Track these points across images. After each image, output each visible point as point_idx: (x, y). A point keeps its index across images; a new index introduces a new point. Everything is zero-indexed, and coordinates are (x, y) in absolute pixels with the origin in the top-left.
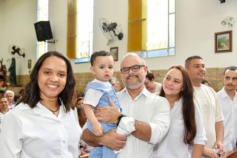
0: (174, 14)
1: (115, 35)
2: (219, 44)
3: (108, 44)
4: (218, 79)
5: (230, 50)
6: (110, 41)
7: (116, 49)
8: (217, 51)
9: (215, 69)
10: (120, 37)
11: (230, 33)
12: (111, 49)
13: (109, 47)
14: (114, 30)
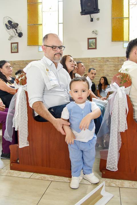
0: (62, 24)
1: (17, 33)
2: (90, 44)
4: (89, 64)
5: (96, 48)
6: (12, 37)
7: (17, 44)
8: (89, 49)
9: (88, 58)
10: (20, 35)
11: (95, 38)
12: (12, 43)
13: (10, 42)
14: (16, 28)
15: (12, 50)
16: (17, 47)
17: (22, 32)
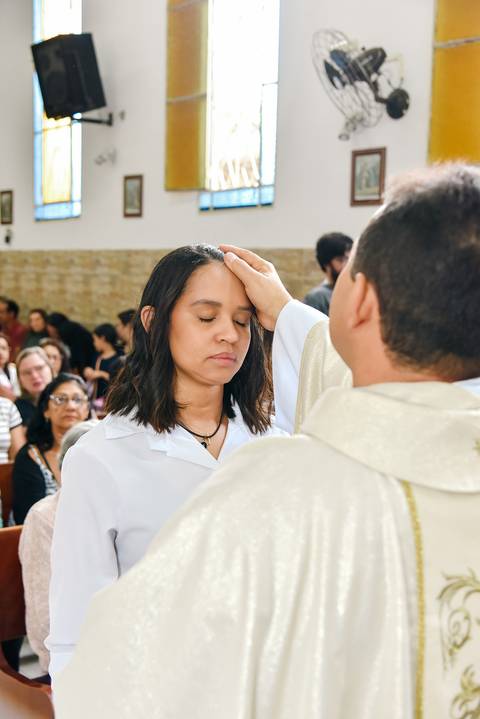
1: (379, 99)
3: (344, 137)
6: (355, 123)
7: (378, 158)
10: (397, 105)
12: (356, 154)
13: (349, 147)
14: (374, 77)
15: (357, 191)
16: (378, 172)
17: (406, 87)
